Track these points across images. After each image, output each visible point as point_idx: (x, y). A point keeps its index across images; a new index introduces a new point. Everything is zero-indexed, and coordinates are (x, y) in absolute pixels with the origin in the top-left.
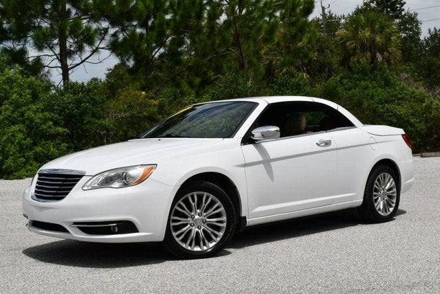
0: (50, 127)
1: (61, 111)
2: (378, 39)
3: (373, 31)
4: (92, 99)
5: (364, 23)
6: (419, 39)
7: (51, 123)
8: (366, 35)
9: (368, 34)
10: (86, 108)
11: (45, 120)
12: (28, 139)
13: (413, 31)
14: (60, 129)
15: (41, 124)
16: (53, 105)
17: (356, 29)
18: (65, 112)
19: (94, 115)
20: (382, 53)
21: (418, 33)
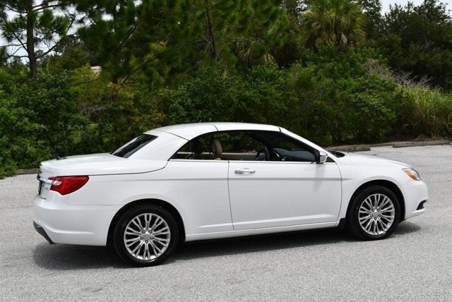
0: (26, 124)
1: (36, 107)
2: (343, 20)
3: (338, 12)
4: (66, 93)
5: (329, 4)
6: (380, 15)
7: (26, 120)
8: (332, 16)
9: (333, 15)
10: (61, 103)
11: (20, 116)
12: (4, 137)
13: (374, 7)
14: (37, 126)
15: (17, 121)
16: (28, 100)
17: (322, 10)
18: (40, 107)
19: (68, 110)
20: (347, 35)
21: (379, 9)
